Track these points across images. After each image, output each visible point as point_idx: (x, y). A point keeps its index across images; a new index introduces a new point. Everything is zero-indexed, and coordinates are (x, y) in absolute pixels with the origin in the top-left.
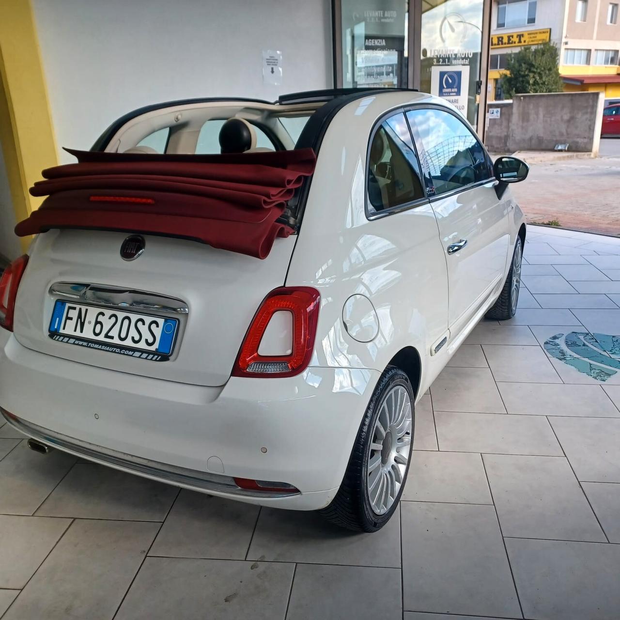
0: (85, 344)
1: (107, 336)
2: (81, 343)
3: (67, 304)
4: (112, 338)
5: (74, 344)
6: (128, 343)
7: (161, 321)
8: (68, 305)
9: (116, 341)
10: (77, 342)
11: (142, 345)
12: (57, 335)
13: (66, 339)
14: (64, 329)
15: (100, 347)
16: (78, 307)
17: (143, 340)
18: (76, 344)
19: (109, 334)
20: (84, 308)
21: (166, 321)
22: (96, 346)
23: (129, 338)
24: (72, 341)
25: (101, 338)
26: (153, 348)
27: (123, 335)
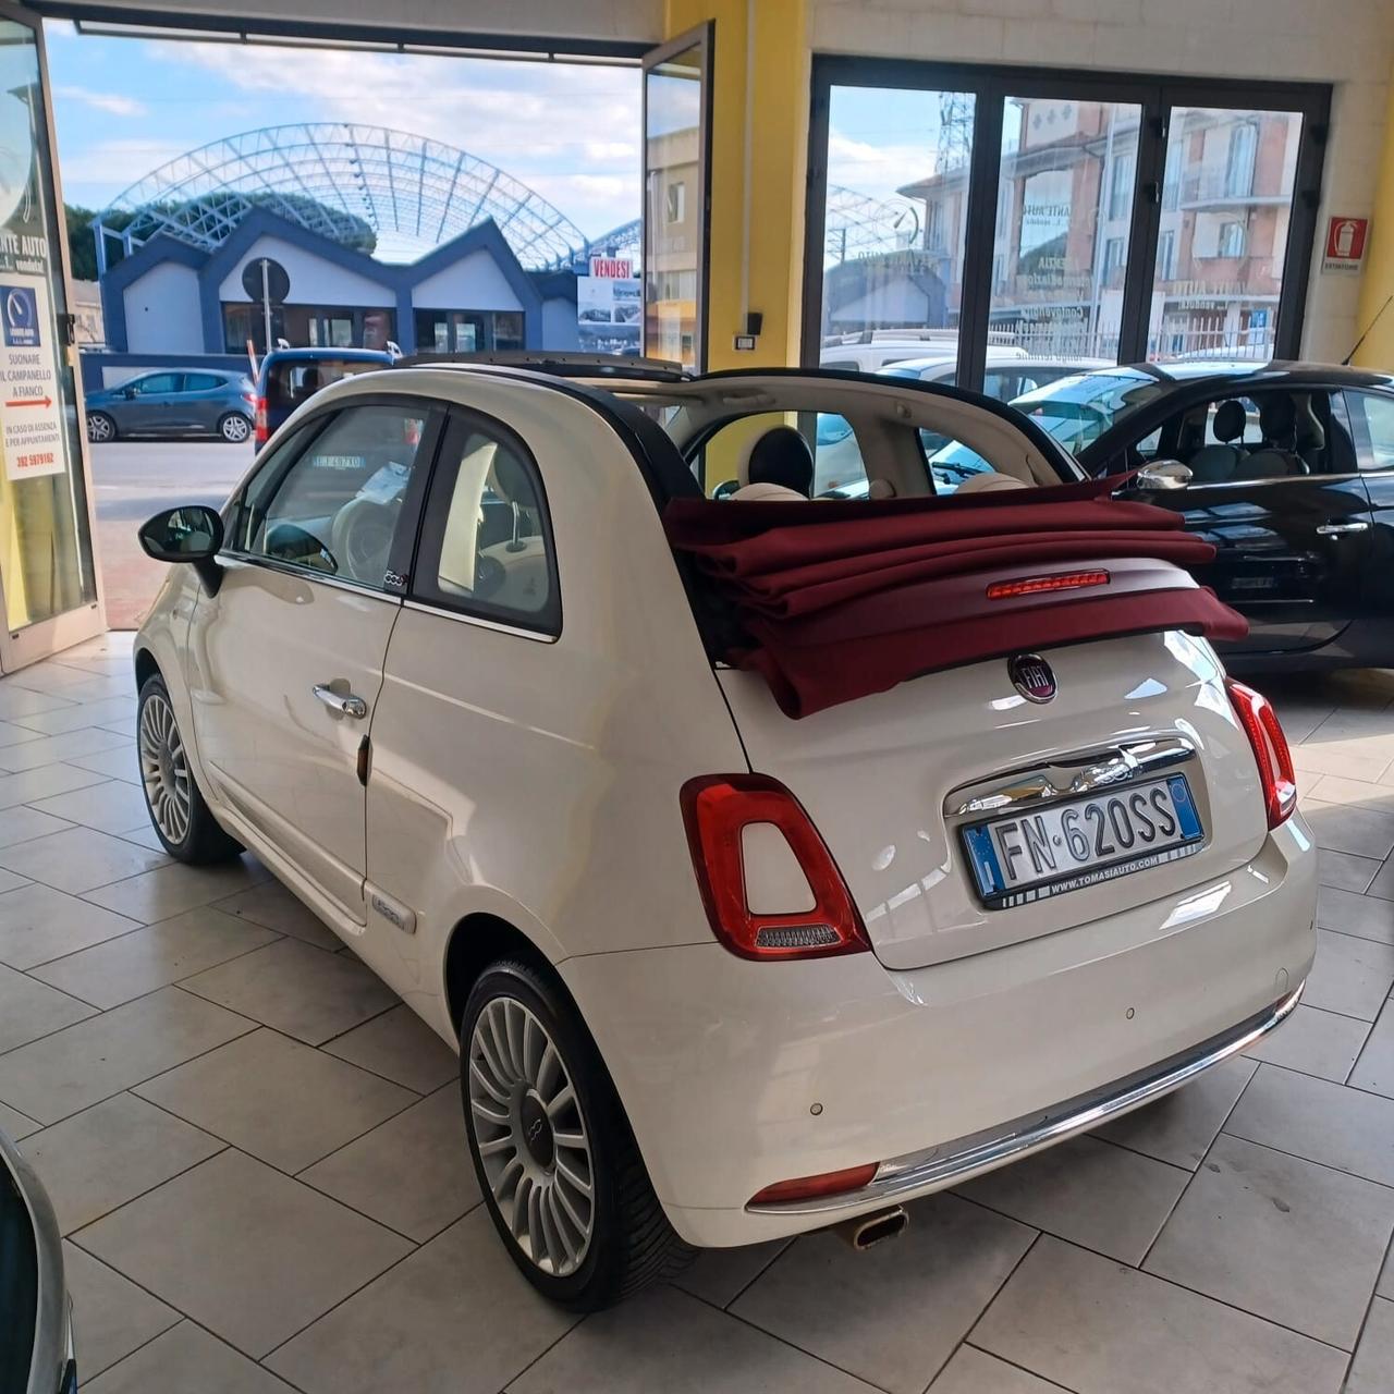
0: (1072, 884)
1: (1101, 852)
2: (1064, 886)
3: (989, 826)
4: (1111, 850)
5: (1052, 895)
6: (1140, 846)
7: (1162, 787)
8: (991, 828)
9: (1121, 852)
10: (1055, 889)
11: (1161, 840)
12: (1007, 897)
13: (1031, 895)
14: (1014, 877)
15: (1102, 877)
16: (1017, 821)
17: (1158, 832)
18: (1057, 894)
19: (1104, 846)
20: (1030, 819)
21: (1169, 784)
22: (1094, 878)
23: (1137, 838)
24: (1044, 891)
25: (1094, 859)
26: (1176, 838)
27: (1126, 839)
